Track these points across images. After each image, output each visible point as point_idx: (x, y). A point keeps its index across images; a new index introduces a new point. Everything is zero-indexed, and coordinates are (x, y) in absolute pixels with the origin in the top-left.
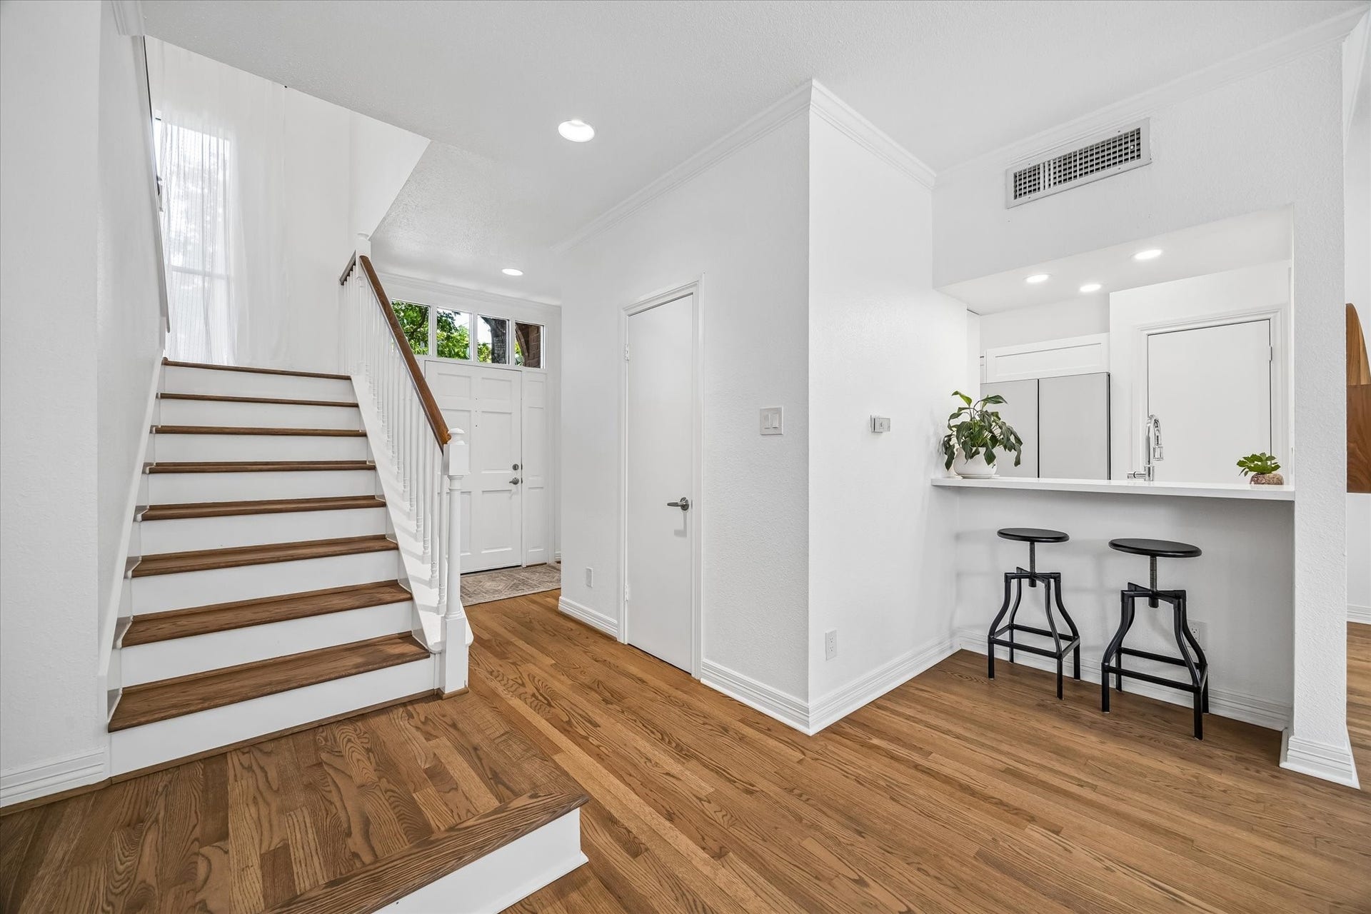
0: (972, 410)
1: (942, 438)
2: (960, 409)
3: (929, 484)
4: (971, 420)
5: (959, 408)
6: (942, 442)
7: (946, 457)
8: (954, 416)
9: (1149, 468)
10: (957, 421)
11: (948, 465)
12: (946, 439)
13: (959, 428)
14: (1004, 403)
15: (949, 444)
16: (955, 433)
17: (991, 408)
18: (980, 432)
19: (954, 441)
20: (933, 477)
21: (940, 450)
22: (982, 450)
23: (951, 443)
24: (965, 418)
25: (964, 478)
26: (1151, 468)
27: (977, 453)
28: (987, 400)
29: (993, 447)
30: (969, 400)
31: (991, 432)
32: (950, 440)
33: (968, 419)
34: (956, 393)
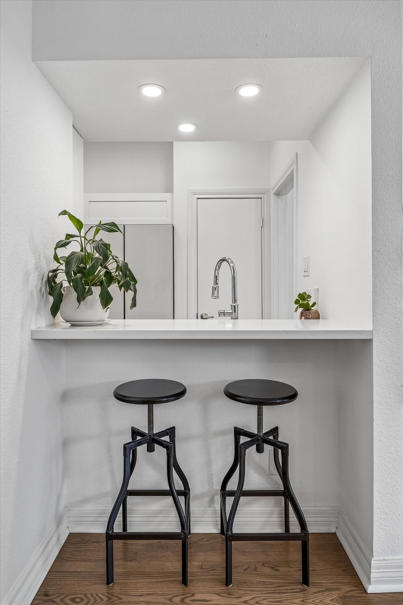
0: (83, 239)
1: (46, 273)
2: (69, 236)
3: (27, 338)
4: (82, 251)
5: (67, 235)
6: (45, 279)
7: (51, 299)
8: (62, 245)
9: (235, 306)
10: (63, 252)
11: (55, 310)
12: (51, 274)
13: (68, 261)
14: (119, 232)
15: (55, 283)
16: (63, 267)
17: (104, 236)
18: (94, 268)
19: (62, 278)
20: (33, 328)
21: (43, 290)
22: (97, 290)
23: (58, 281)
24: (74, 247)
25: (73, 325)
26: (236, 306)
27: (90, 292)
28: (100, 227)
29: (108, 286)
30: (79, 225)
31: (106, 267)
32: (56, 276)
33: (78, 249)
34: (64, 213)
